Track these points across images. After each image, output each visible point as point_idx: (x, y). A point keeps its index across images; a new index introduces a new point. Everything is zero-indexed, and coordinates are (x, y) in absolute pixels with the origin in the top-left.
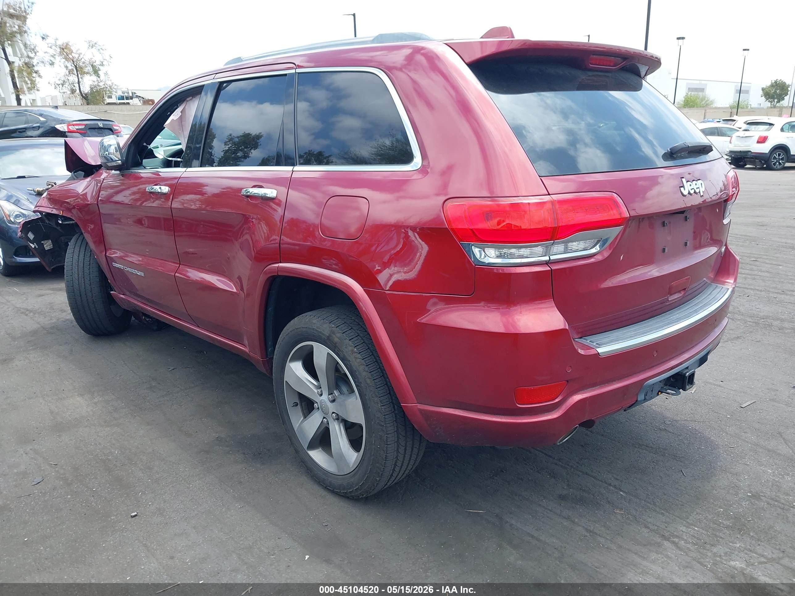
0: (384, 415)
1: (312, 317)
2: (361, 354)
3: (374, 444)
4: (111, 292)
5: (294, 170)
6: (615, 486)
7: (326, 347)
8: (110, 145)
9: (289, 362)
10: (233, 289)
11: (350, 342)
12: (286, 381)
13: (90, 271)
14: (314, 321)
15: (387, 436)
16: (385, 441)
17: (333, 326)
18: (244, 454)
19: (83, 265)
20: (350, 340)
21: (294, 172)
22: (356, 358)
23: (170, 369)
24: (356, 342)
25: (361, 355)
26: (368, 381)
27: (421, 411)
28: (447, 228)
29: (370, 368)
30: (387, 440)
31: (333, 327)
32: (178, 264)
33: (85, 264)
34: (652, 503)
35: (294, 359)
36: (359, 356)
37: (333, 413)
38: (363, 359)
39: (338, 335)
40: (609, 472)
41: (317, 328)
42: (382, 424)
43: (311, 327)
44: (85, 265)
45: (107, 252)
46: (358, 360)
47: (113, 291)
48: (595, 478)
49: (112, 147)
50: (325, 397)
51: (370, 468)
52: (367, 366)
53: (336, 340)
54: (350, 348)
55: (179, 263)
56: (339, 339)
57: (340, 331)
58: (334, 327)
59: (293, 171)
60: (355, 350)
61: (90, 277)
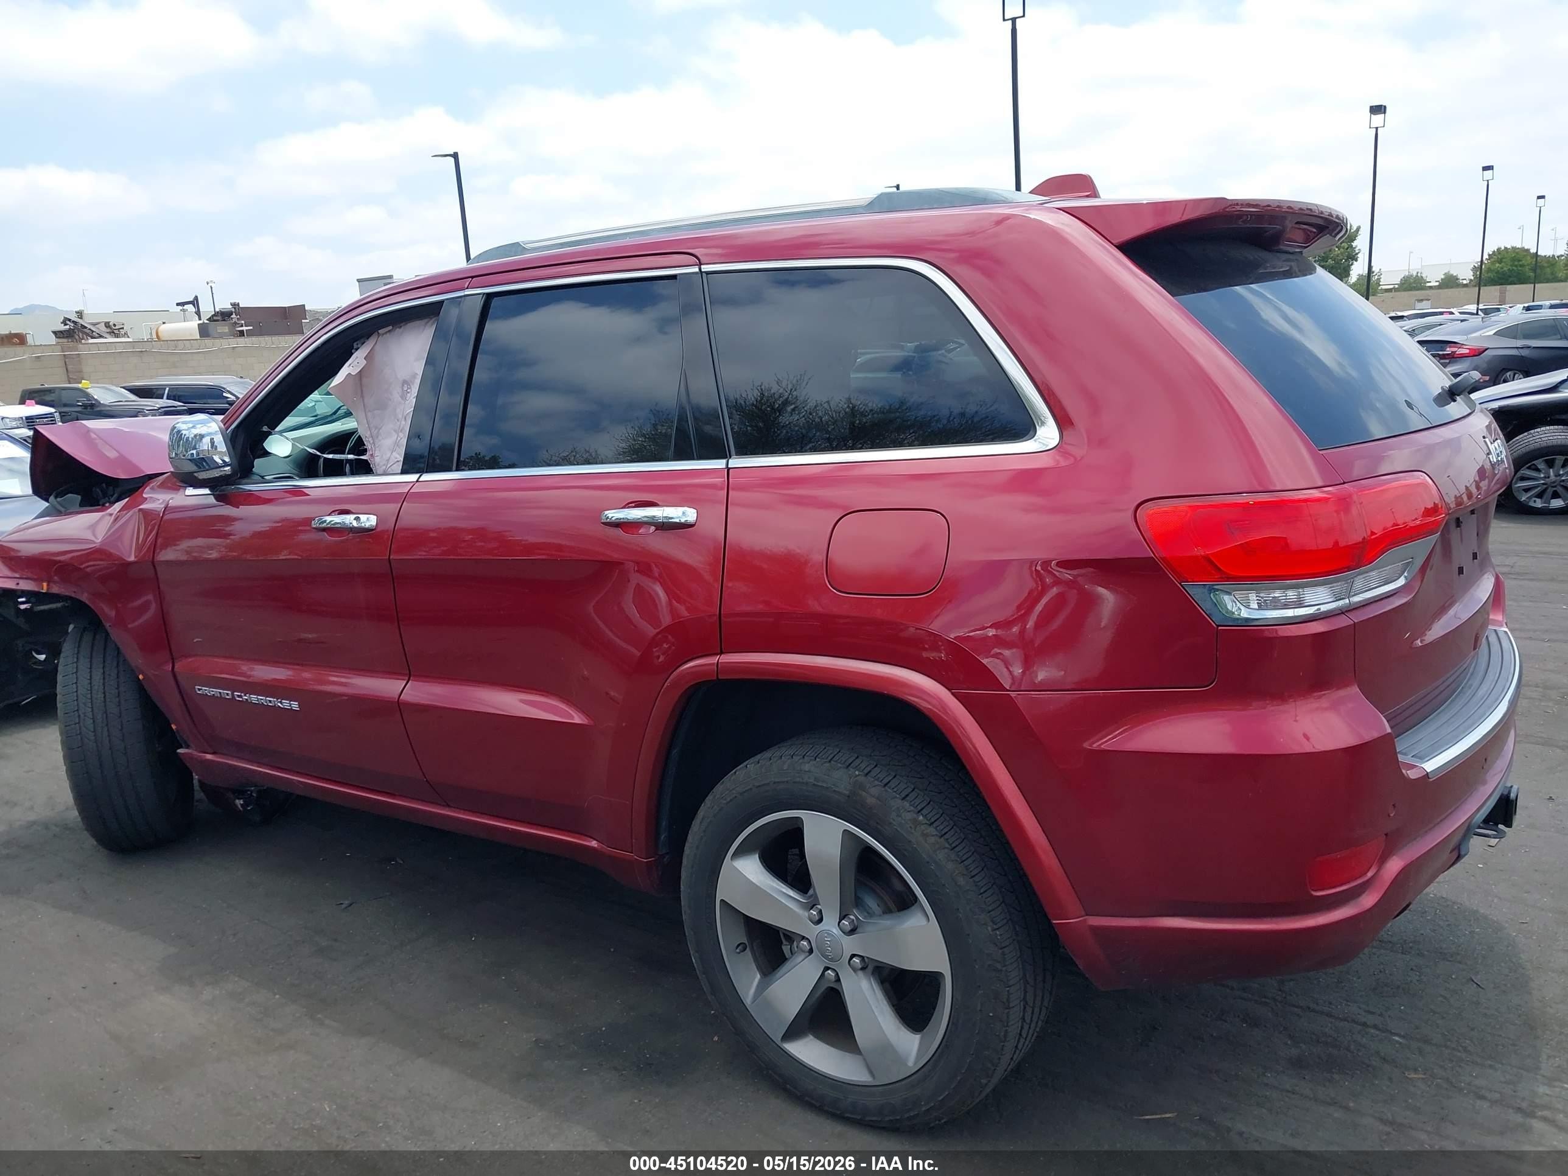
0: (1001, 949)
1: (796, 758)
2: (934, 825)
3: (981, 1010)
4: (179, 751)
5: (729, 466)
6: (1375, 1027)
7: (838, 818)
8: (202, 436)
9: (731, 859)
10: (572, 717)
11: (906, 804)
12: (722, 901)
13: (120, 710)
14: (807, 767)
15: (1008, 991)
16: (1005, 1000)
17: (857, 773)
18: (615, 1069)
19: (105, 697)
20: (903, 799)
21: (731, 470)
22: (925, 835)
23: (343, 906)
24: (917, 801)
25: (936, 828)
26: (961, 881)
27: (1095, 929)
28: (1152, 557)
29: (961, 854)
30: (1008, 1000)
31: (857, 776)
32: (406, 674)
33: (107, 694)
34: (1460, 1048)
35: (740, 852)
36: (931, 830)
37: (853, 956)
38: (942, 836)
39: (874, 791)
40: (1348, 1001)
41: (816, 779)
42: (999, 966)
43: (798, 780)
44: (107, 697)
45: (176, 664)
46: (932, 840)
47: (181, 747)
48: (1329, 1015)
49: (204, 440)
50: (831, 925)
51: (968, 1061)
52: (952, 850)
53: (870, 801)
54: (909, 816)
55: (408, 672)
56: (880, 801)
57: (876, 783)
58: (859, 775)
59: (729, 469)
60: (921, 818)
61: (122, 722)
